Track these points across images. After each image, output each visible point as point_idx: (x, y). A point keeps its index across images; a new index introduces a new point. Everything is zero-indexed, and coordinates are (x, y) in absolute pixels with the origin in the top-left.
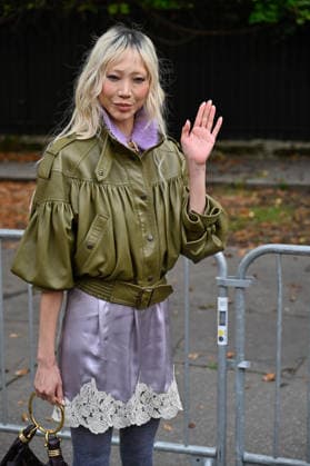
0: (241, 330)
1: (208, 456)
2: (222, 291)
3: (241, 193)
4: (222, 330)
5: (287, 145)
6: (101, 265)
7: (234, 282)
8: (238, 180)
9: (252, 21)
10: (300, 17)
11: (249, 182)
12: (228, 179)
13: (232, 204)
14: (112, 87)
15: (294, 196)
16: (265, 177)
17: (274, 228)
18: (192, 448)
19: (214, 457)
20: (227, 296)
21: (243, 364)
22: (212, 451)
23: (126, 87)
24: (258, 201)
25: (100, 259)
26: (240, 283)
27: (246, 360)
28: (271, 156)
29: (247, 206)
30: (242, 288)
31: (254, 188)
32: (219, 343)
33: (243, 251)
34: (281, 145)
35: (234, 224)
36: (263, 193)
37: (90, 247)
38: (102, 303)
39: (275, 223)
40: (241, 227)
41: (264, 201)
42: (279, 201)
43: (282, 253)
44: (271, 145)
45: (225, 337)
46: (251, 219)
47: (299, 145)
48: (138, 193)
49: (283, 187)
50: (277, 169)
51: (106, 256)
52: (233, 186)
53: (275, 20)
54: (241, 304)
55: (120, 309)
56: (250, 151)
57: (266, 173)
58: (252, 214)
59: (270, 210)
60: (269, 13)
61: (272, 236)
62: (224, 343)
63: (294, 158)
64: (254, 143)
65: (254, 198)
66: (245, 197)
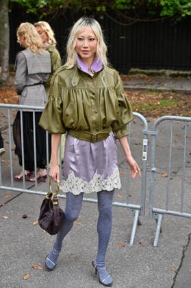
0: (153, 154)
1: (137, 209)
2: (145, 136)
3: (155, 94)
4: (145, 154)
5: (176, 72)
6: (73, 123)
7: (150, 132)
8: (153, 87)
9: (161, 15)
10: (183, 13)
11: (158, 88)
12: (149, 87)
13: (150, 98)
14: (80, 43)
15: (178, 95)
16: (166, 86)
17: (168, 110)
18: (130, 205)
19: (140, 209)
20: (147, 138)
21: (154, 169)
22: (139, 207)
23: (86, 43)
24: (162, 97)
25: (72, 121)
26: (153, 133)
27: (155, 167)
28: (168, 77)
29: (157, 99)
30: (154, 135)
31: (160, 91)
32: (144, 159)
33: (155, 119)
34: (173, 72)
35: (151, 107)
36: (164, 93)
37: (67, 115)
38: (76, 139)
39: (169, 107)
40: (154, 109)
41: (165, 97)
42: (171, 97)
43: (172, 119)
44: (168, 72)
45: (146, 157)
46: (158, 105)
47: (181, 72)
48: (91, 92)
49: (173, 91)
50: (171, 83)
51: (74, 119)
52: (151, 90)
53: (172, 15)
54: (153, 142)
55: (84, 142)
56: (159, 74)
57: (166, 85)
58: (159, 103)
59: (167, 101)
60: (170, 11)
61: (168, 113)
62: (145, 159)
63: (179, 78)
64: (161, 71)
65: (160, 96)
66: (157, 95)
